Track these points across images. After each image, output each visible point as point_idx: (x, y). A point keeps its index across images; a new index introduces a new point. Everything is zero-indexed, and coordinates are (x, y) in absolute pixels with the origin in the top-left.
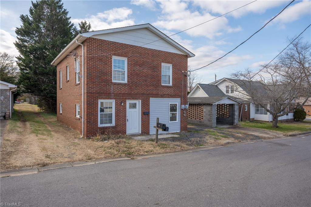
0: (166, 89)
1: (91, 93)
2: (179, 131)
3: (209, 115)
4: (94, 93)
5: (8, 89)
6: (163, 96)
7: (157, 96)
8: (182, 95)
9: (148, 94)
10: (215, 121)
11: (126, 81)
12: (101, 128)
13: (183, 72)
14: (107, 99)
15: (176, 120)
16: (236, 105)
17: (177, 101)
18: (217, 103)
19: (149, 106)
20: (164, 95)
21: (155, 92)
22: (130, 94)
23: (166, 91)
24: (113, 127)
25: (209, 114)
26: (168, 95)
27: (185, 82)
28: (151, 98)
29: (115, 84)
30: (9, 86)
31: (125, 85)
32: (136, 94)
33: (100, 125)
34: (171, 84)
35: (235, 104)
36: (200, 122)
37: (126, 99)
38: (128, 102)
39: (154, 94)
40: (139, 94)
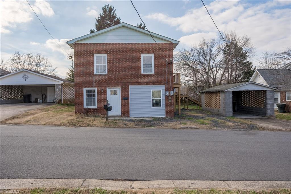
0: (146, 77)
1: (78, 83)
2: (164, 117)
4: (80, 83)
5: (60, 84)
6: (143, 84)
7: (137, 83)
8: (166, 82)
9: (127, 82)
10: (231, 110)
11: (106, 73)
12: (86, 109)
13: (167, 59)
14: (90, 87)
15: (161, 106)
17: (161, 89)
19: (129, 92)
20: (145, 82)
21: (134, 80)
22: (109, 83)
23: (147, 79)
24: (95, 109)
26: (149, 82)
27: (170, 69)
28: (130, 86)
30: (60, 82)
31: (105, 76)
32: (115, 83)
34: (153, 72)
35: (267, 90)
36: (218, 111)
37: (106, 87)
38: (109, 90)
39: (133, 82)
40: (118, 83)
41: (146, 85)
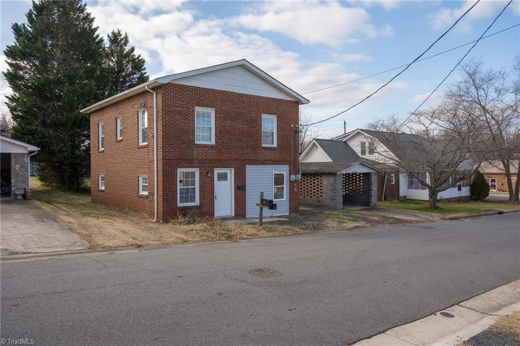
0: (268, 152)
1: (168, 160)
2: (286, 214)
3: (332, 190)
4: (171, 159)
6: (264, 162)
7: (255, 162)
8: (291, 160)
9: (244, 160)
10: (341, 200)
11: (213, 142)
12: (182, 209)
13: (292, 126)
14: (189, 168)
15: (283, 198)
16: (373, 174)
17: (284, 170)
18: (344, 172)
19: (244, 176)
20: (266, 160)
21: (252, 157)
22: (219, 160)
23: (269, 155)
24: (197, 207)
25: (331, 188)
26: (271, 160)
27: (295, 141)
28: (247, 166)
29: (199, 146)
31: (212, 147)
32: (227, 160)
33: (180, 205)
34: (275, 145)
35: (371, 173)
36: (319, 201)
37: (214, 167)
38: (217, 171)
39: (252, 160)
40: (232, 160)
41: (268, 164)
